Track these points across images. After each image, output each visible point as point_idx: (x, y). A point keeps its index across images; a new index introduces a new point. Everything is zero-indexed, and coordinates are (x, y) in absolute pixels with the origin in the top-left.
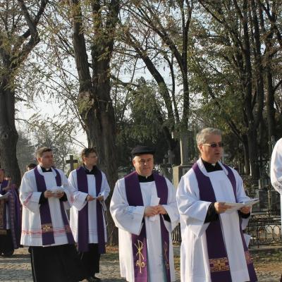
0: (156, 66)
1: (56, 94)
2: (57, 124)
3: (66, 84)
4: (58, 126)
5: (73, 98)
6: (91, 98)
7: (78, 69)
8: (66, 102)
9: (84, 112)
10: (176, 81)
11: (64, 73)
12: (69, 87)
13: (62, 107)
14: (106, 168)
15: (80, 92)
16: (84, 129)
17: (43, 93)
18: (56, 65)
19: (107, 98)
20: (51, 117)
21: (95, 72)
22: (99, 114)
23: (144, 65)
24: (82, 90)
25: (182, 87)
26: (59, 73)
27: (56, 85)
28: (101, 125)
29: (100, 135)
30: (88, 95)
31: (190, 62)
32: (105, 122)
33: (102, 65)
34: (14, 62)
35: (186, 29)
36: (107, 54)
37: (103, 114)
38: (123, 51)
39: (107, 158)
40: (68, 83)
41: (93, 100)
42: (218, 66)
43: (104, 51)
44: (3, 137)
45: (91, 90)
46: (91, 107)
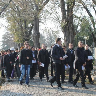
2: (53, 31)
3: (57, 16)
4: (54, 32)
5: (59, 22)
7: (62, 11)
8: (57, 23)
9: (63, 26)
11: (57, 13)
12: (58, 18)
13: (55, 25)
15: (62, 19)
16: (63, 33)
17: (49, 19)
18: (54, 10)
19: (72, 22)
21: (68, 13)
22: (68, 28)
23: (86, 11)
24: (63, 19)
26: (55, 13)
27: (54, 17)
28: (69, 31)
29: (69, 35)
30: (65, 20)
33: (71, 10)
34: (39, 8)
36: (72, 6)
37: (70, 28)
40: (58, 16)
41: (66, 22)
43: (71, 5)
44: (35, 35)
45: (66, 19)
46: (66, 25)
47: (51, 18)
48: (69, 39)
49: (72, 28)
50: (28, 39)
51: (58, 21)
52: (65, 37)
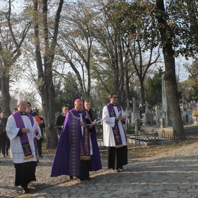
0: (75, 67)
1: (27, 79)
6: (43, 80)
7: (38, 67)
10: (85, 73)
12: (33, 76)
17: (22, 78)
19: (51, 81)
21: (45, 70)
23: (70, 66)
24: (39, 77)
25: (87, 76)
26: (29, 69)
27: (27, 75)
29: (47, 97)
31: (91, 65)
32: (49, 91)
33: (49, 66)
35: (89, 50)
37: (49, 88)
38: (59, 59)
39: (50, 108)
40: (33, 73)
42: (104, 67)
43: (49, 59)
47: (24, 76)
48: (48, 102)
52: (42, 100)
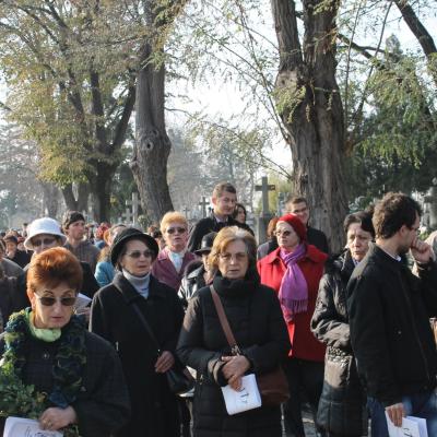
3: (253, 56)
4: (240, 136)
5: (266, 83)
8: (254, 89)
9: (288, 110)
11: (251, 37)
13: (247, 100)
14: (326, 216)
15: (281, 71)
16: (287, 140)
18: (236, 21)
20: (226, 118)
22: (314, 113)
28: (318, 134)
30: (293, 76)
34: (161, 15)
41: (304, 88)
44: (144, 148)
45: (301, 69)
46: (299, 101)
49: (333, 118)
50: (110, 161)
51: (258, 81)
